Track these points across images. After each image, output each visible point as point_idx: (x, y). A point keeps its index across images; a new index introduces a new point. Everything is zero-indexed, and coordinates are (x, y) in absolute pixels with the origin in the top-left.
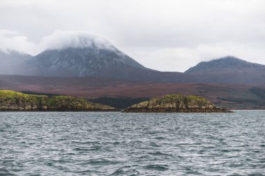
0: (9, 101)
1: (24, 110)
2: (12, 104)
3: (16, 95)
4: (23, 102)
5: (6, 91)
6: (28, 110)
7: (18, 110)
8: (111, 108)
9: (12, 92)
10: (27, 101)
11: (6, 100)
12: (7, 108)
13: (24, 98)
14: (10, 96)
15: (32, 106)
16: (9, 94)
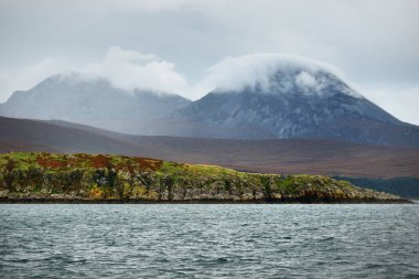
0: (214, 185)
1: (241, 202)
2: (218, 190)
3: (225, 174)
4: (238, 185)
5: (206, 167)
6: (249, 201)
7: (231, 201)
8: (393, 197)
9: (218, 168)
10: (246, 185)
11: (208, 183)
12: (210, 196)
13: (238, 178)
14: (214, 176)
15: (254, 194)
16: (211, 171)
